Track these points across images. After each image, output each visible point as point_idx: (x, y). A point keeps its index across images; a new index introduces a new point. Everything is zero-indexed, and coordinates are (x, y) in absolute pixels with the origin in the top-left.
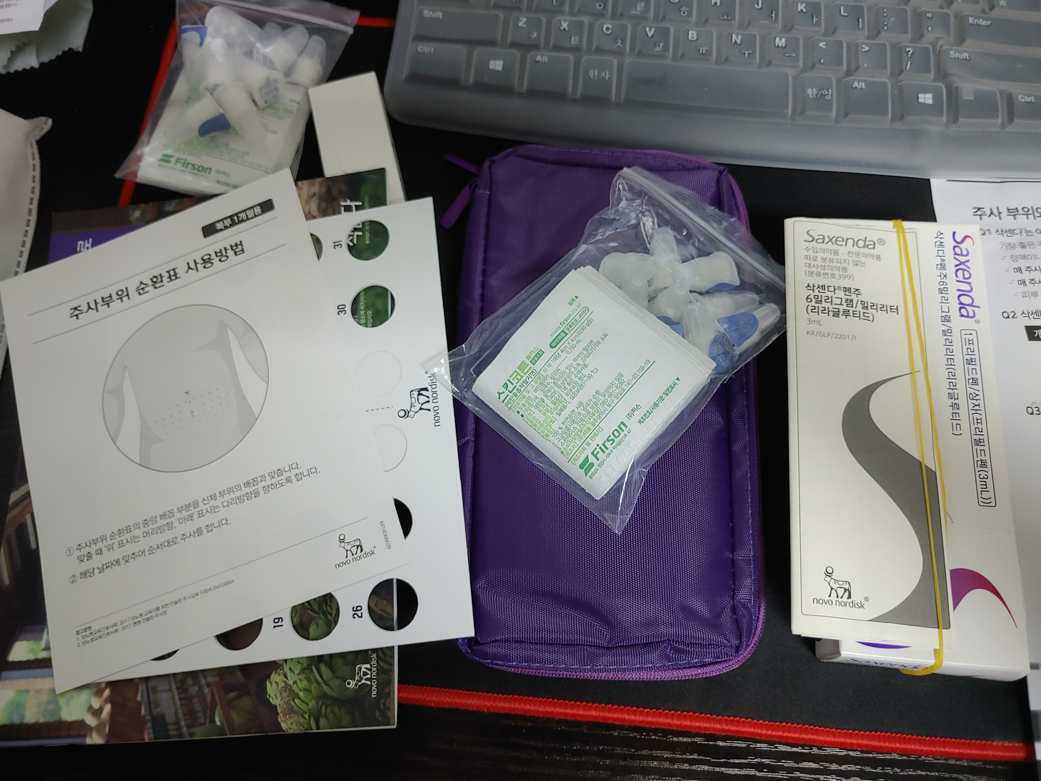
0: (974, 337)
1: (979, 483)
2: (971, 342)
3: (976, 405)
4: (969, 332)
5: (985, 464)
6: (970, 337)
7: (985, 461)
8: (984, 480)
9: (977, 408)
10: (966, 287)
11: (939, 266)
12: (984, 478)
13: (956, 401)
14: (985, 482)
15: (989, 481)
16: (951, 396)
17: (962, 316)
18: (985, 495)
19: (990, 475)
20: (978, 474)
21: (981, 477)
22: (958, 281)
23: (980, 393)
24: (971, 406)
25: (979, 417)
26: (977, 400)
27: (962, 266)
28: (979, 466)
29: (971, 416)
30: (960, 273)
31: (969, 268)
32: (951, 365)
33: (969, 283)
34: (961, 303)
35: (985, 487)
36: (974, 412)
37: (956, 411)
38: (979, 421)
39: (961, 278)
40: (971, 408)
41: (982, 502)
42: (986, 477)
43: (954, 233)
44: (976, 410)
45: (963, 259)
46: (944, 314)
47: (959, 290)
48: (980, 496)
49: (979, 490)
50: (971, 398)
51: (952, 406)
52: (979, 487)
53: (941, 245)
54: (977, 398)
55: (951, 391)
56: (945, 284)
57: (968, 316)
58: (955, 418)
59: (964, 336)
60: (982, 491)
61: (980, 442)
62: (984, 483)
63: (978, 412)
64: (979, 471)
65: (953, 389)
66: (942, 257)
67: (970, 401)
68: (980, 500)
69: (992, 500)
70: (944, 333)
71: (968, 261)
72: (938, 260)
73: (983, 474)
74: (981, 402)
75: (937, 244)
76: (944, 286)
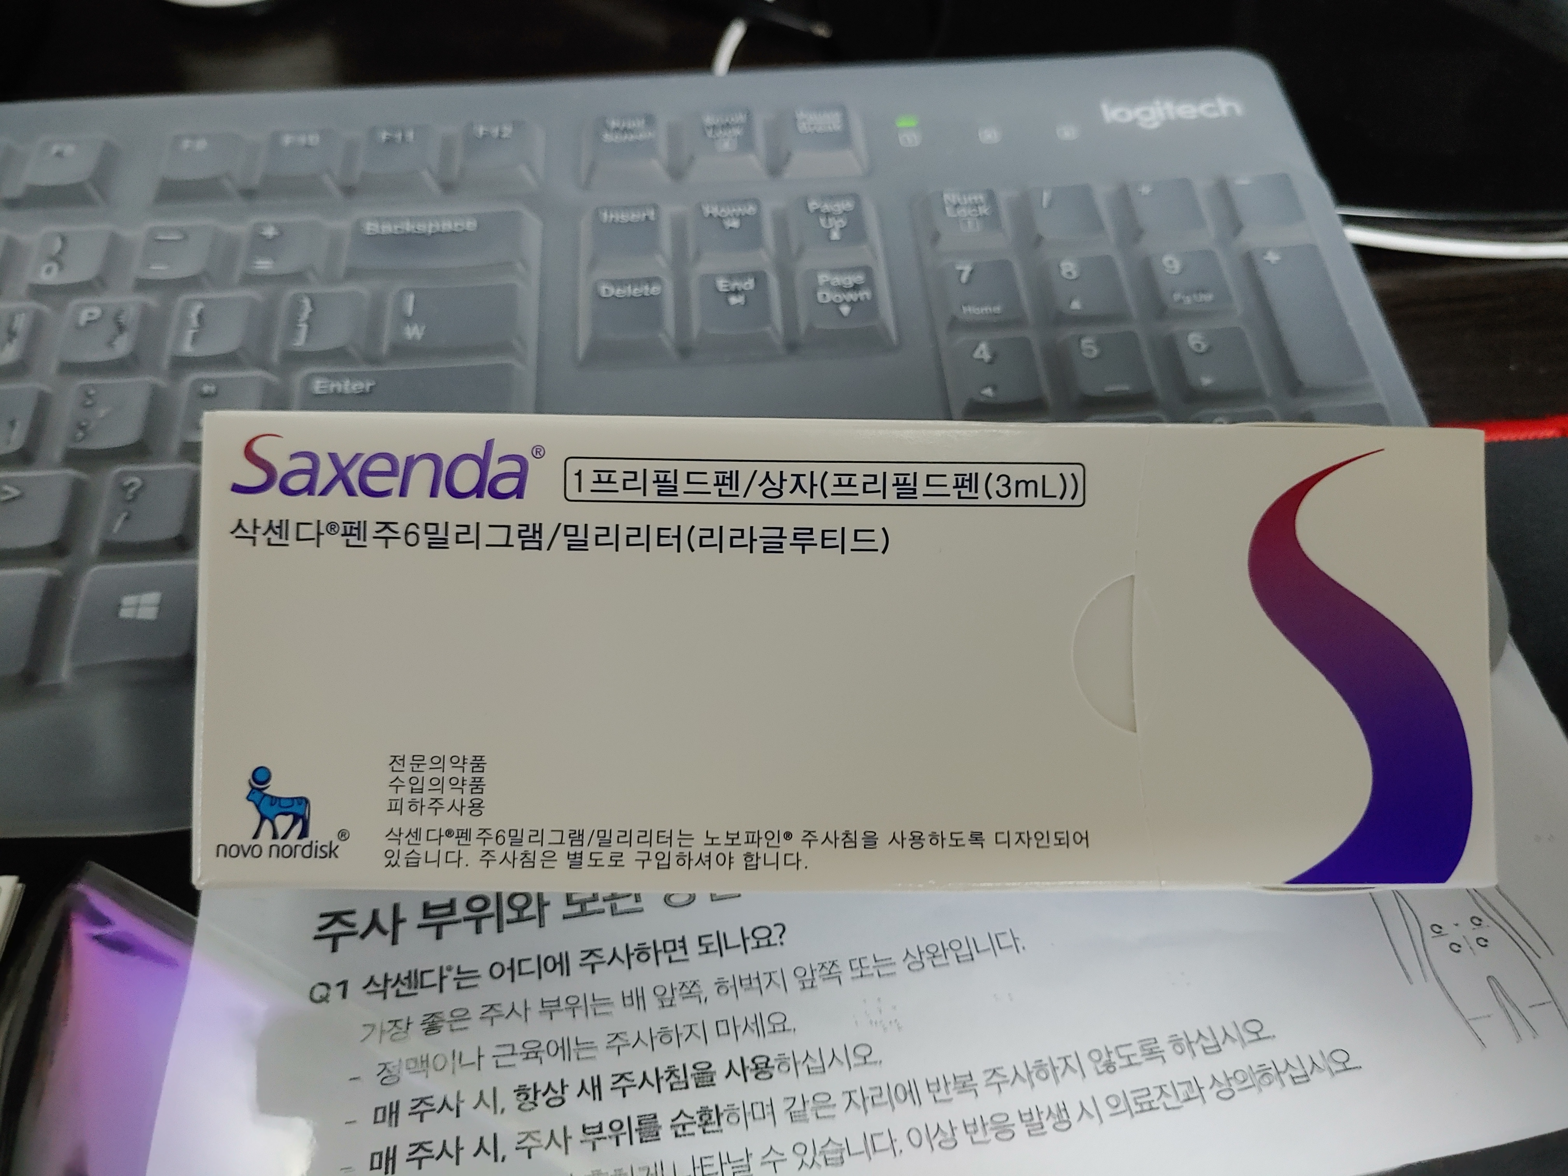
0: (588, 469)
1: (1022, 499)
2: (604, 478)
3: (798, 483)
4: (573, 480)
5: (967, 477)
6: (589, 478)
7: (960, 478)
8: (1012, 485)
9: (805, 482)
10: (423, 473)
11: (353, 540)
12: (1006, 485)
13: (789, 533)
14: (1018, 483)
15: (1016, 473)
16: (774, 546)
17: (519, 492)
18: (1054, 487)
19: (997, 470)
20: (996, 500)
21: (1004, 491)
22: (403, 493)
23: (762, 469)
24: (798, 495)
25: (832, 480)
26: (782, 480)
27: (353, 475)
28: (973, 494)
29: (831, 499)
30: (373, 483)
31: (357, 456)
32: (678, 537)
33: (411, 462)
34: (478, 491)
35: (1031, 485)
36: (817, 490)
37: (817, 537)
38: (845, 480)
39: (394, 483)
40: (806, 498)
41: (1073, 498)
42: (1004, 480)
43: (237, 488)
44: (813, 485)
45: (326, 472)
46: (515, 540)
47: (433, 494)
48: (1057, 501)
49: (1040, 500)
50: (778, 493)
51: (803, 545)
52: (1031, 500)
53: (278, 528)
54: (776, 478)
55: (759, 545)
56: (412, 529)
57: (522, 476)
58: (838, 542)
59: (586, 494)
60: (1044, 496)
61: (905, 484)
62: (1022, 486)
63: (817, 480)
64: (990, 497)
65: (752, 540)
66: (322, 530)
67: (787, 497)
68: (1067, 500)
69: (1067, 471)
70: (577, 545)
71: (333, 457)
72: (334, 543)
73: (994, 486)
74: (789, 470)
75: (275, 539)
76: (421, 531)
